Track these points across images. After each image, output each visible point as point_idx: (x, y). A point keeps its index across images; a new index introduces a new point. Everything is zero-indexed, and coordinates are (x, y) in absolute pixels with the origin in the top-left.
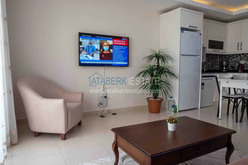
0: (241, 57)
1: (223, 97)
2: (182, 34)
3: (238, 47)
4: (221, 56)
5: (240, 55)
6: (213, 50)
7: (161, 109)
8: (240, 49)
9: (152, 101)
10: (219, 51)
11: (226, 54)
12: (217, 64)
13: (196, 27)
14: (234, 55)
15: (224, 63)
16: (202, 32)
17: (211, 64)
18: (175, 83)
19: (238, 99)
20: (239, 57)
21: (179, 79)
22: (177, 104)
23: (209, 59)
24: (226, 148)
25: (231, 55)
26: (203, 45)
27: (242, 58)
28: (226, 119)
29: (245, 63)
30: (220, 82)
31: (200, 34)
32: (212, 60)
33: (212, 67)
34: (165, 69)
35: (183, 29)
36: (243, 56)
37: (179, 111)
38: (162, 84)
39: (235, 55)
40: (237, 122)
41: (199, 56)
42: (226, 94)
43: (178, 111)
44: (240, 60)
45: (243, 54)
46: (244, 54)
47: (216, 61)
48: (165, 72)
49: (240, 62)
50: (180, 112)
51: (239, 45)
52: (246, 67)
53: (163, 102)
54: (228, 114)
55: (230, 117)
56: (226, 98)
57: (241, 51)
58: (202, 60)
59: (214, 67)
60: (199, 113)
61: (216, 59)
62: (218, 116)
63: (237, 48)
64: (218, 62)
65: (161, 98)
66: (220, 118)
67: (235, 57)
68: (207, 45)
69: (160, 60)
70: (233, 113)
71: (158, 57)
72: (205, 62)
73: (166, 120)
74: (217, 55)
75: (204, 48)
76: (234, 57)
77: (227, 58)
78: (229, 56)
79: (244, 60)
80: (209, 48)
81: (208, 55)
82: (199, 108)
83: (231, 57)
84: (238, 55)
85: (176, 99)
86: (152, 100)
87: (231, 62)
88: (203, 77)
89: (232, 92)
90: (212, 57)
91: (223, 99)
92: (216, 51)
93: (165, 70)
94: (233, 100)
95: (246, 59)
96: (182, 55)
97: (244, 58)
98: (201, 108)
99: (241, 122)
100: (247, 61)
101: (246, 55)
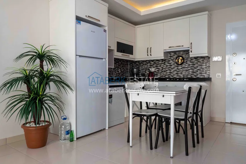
0: (151, 64)
1: (133, 114)
2: (78, 25)
3: (148, 53)
4: (132, 62)
5: (150, 61)
6: (122, 55)
10: (129, 56)
11: (136, 60)
12: (128, 72)
13: (99, 21)
15: (135, 70)
16: (106, 28)
17: (122, 72)
18: (70, 97)
19: (152, 117)
20: (149, 64)
21: (74, 92)
22: (74, 128)
23: (119, 65)
25: (141, 62)
26: (109, 47)
27: (152, 66)
29: (155, 71)
30: (129, 93)
31: (105, 31)
32: (123, 67)
33: (123, 75)
34: (52, 75)
35: (79, 19)
37: (77, 139)
38: (47, 100)
40: (151, 149)
41: (104, 60)
42: (138, 109)
43: (75, 139)
44: (150, 68)
45: (152, 61)
47: (126, 68)
48: (53, 80)
49: (150, 70)
50: (79, 140)
51: (149, 51)
52: (156, 75)
53: (51, 127)
54: (140, 136)
56: (138, 115)
57: (151, 57)
58: (109, 66)
59: (124, 74)
61: (126, 65)
62: (128, 141)
63: (147, 54)
64: (128, 69)
65: (47, 122)
66: (131, 145)
67: (145, 64)
68: (114, 47)
69: (44, 63)
70: (146, 132)
71: (41, 56)
72: (114, 69)
74: (127, 61)
75: (110, 51)
76: (144, 64)
77: (137, 65)
78: (139, 63)
79: (154, 67)
80: (118, 51)
81: (117, 60)
82: (107, 128)
83: (142, 64)
84: (148, 62)
85: (72, 120)
87: (142, 70)
88: (110, 87)
89: (144, 107)
90: (122, 63)
91: (133, 118)
92: (126, 55)
93: (52, 77)
94: (145, 118)
95: (156, 66)
96: (80, 56)
97: (154, 65)
98: (109, 128)
99: (156, 147)
100: (157, 68)
101: (155, 62)
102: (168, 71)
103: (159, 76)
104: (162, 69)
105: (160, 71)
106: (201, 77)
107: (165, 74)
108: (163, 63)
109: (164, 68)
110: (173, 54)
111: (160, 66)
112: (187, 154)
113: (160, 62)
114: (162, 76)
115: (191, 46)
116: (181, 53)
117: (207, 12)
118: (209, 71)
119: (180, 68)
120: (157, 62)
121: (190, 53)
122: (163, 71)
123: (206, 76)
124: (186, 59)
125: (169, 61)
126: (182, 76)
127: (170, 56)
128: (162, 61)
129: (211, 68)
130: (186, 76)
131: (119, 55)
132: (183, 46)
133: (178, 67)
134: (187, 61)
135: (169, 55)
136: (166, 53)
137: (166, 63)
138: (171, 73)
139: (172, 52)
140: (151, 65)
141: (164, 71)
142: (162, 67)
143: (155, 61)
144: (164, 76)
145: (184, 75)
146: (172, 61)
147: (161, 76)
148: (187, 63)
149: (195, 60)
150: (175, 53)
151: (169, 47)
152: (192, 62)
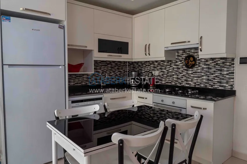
0: (154, 65)
3: (145, 51)
12: (126, 75)
14: (146, 62)
23: (112, 67)
27: (155, 68)
29: (159, 75)
35: (7, 14)
39: (149, 62)
44: (154, 70)
45: (156, 61)
46: (158, 61)
47: (124, 70)
49: (153, 73)
51: (147, 48)
52: (160, 80)
57: (149, 56)
61: (124, 67)
67: (149, 65)
76: (147, 66)
77: (139, 66)
78: (141, 63)
79: (158, 70)
80: (100, 51)
83: (144, 65)
84: (151, 62)
87: (144, 73)
95: (160, 68)
97: (158, 66)
100: (161, 72)
102: (175, 76)
103: (164, 82)
104: (168, 73)
105: (165, 76)
106: (220, 88)
108: (168, 65)
109: (170, 72)
110: (181, 52)
111: (165, 69)
113: (165, 64)
114: (168, 83)
115: (201, 42)
116: (193, 51)
118: (232, 80)
119: (190, 72)
120: (162, 63)
122: (168, 76)
123: (228, 87)
124: (199, 60)
125: (176, 62)
126: (193, 85)
127: (178, 56)
128: (168, 62)
129: (236, 76)
130: (198, 85)
132: (189, 42)
133: (187, 70)
134: (199, 63)
135: (177, 54)
137: (172, 65)
138: (178, 78)
139: (180, 50)
140: (154, 67)
141: (171, 76)
142: (168, 71)
143: (159, 62)
144: (170, 83)
145: (195, 83)
147: (166, 83)
148: (200, 66)
149: (211, 62)
150: (184, 50)
151: (172, 44)
152: (207, 65)
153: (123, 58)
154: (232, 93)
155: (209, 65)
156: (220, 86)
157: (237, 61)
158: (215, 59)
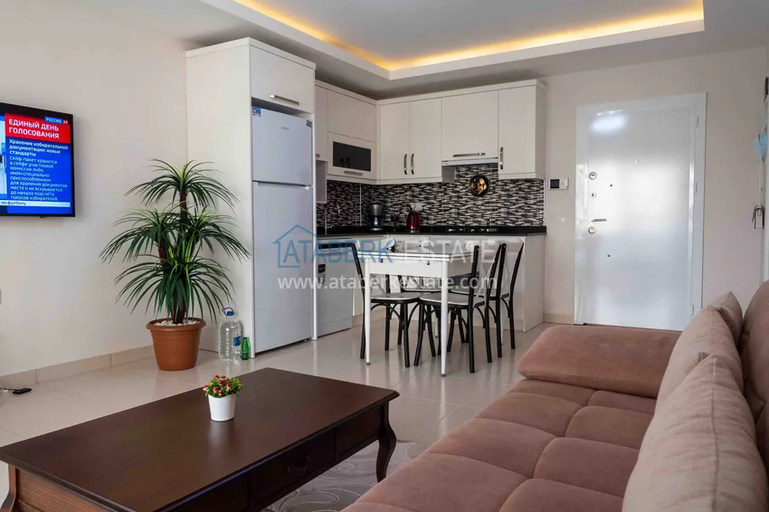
0: (413, 191)
1: (373, 301)
2: (256, 117)
3: (405, 166)
4: (368, 188)
5: (410, 187)
6: (345, 172)
7: (200, 354)
8: (409, 171)
9: (167, 330)
10: (361, 174)
11: (378, 183)
12: (358, 211)
13: (298, 103)
14: (397, 186)
15: (375, 207)
16: (312, 118)
17: (344, 211)
18: (241, 270)
19: (408, 305)
20: (408, 193)
21: (251, 257)
22: (249, 333)
23: (337, 196)
24: (377, 441)
25: (389, 187)
26: (317, 156)
27: (415, 197)
28: (383, 361)
29: (423, 210)
30: (363, 260)
31: (309, 124)
32: (346, 199)
33: (346, 219)
34: (206, 224)
35: (257, 104)
36: (418, 190)
37: (257, 354)
38: (200, 273)
39: (401, 186)
40: (408, 365)
41: (307, 188)
42: (381, 293)
43: (252, 355)
44: (411, 201)
45: (417, 185)
46: (420, 185)
47: (354, 203)
48: (208, 233)
49: (412, 205)
50: (259, 357)
51: (409, 161)
52: (425, 218)
53: (203, 330)
54: (387, 348)
55: (394, 354)
56: (381, 302)
57: (412, 176)
58: (317, 200)
59: (349, 218)
60: (315, 353)
61: (354, 196)
62: (363, 356)
63: (403, 169)
64: (358, 205)
65: (197, 320)
66: (368, 361)
67: (400, 193)
68: (328, 156)
69: (190, 197)
70: (399, 343)
71: (183, 185)
72: (325, 205)
73: (202, 388)
74: (356, 186)
75: (320, 164)
76: (397, 194)
77: (381, 194)
78: (385, 189)
79: (420, 201)
80: (335, 164)
81: (333, 185)
82: (315, 338)
83: (392, 193)
84: (406, 187)
85: (246, 317)
86: (165, 327)
87: (391, 207)
90: (343, 191)
91: (372, 309)
92: (354, 173)
93: (207, 227)
94: (398, 308)
95: (425, 198)
96: (259, 182)
97: (420, 194)
98: (319, 337)
99: (416, 364)
100: (427, 203)
101: (424, 189)
102: (453, 211)
103: (433, 222)
104: (440, 205)
105: (435, 210)
106: (526, 225)
107: (446, 216)
108: (441, 192)
109: (444, 204)
110: (464, 169)
111: (435, 198)
112: (472, 371)
113: (435, 189)
114: (441, 222)
115: (501, 155)
116: (483, 168)
117: (534, 82)
118: (541, 212)
119: (480, 203)
120: (428, 188)
121: (500, 171)
122: (441, 211)
123: (536, 223)
124: (494, 183)
125: (456, 186)
126: (484, 223)
127: (459, 176)
128: (440, 187)
129: (546, 206)
130: (493, 222)
131: (338, 173)
132: (483, 154)
133: (475, 200)
134: (494, 188)
135: (456, 173)
136: (447, 169)
137: (448, 192)
138: (458, 214)
139: (463, 166)
140: (413, 196)
141: (445, 211)
142: (440, 201)
143: (422, 186)
144: (445, 222)
145: (488, 220)
146: (461, 187)
147: (437, 222)
148: (494, 193)
149: (511, 185)
150: (469, 167)
151: (455, 156)
152: (506, 190)
153: (363, 177)
154: (541, 230)
155: (508, 190)
156: (526, 222)
157: (547, 184)
158: (517, 180)
